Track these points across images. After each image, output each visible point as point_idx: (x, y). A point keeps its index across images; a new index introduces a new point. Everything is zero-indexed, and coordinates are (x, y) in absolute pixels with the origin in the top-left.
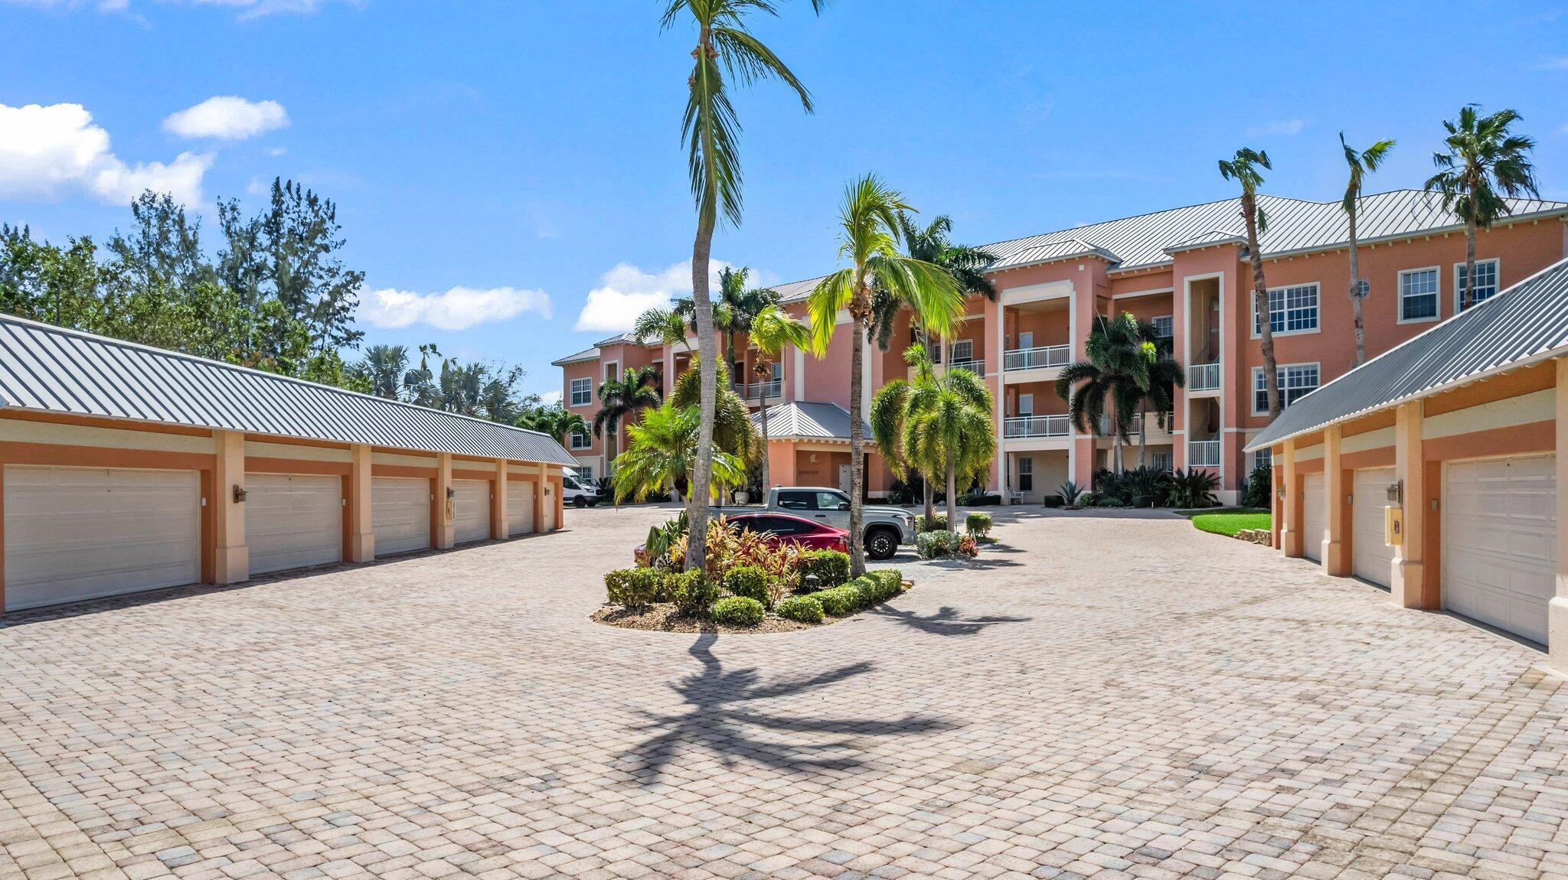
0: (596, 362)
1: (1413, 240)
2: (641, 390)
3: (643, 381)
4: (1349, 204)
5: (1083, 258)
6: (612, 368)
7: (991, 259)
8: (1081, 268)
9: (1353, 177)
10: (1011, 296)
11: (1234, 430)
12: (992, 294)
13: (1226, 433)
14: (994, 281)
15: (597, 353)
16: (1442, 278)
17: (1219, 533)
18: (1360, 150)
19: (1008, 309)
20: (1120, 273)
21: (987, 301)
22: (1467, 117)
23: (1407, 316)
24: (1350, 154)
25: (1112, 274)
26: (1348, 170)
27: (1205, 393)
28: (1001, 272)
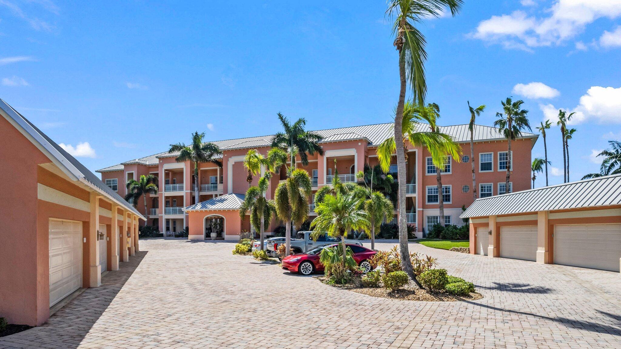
0: (121, 172)
1: (484, 142)
2: (149, 185)
3: (149, 181)
4: (471, 128)
5: (361, 140)
6: (131, 175)
7: (319, 138)
8: (360, 144)
9: (472, 117)
10: (330, 153)
11: (421, 209)
12: (322, 153)
13: (418, 211)
14: (322, 147)
15: (122, 167)
16: (494, 156)
17: (441, 249)
18: (475, 108)
19: (328, 159)
20: (373, 147)
21: (319, 155)
22: (509, 101)
23: (482, 170)
24: (471, 109)
25: (369, 147)
26: (470, 115)
27: (409, 195)
28: (325, 143)
